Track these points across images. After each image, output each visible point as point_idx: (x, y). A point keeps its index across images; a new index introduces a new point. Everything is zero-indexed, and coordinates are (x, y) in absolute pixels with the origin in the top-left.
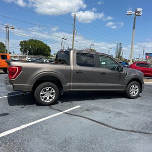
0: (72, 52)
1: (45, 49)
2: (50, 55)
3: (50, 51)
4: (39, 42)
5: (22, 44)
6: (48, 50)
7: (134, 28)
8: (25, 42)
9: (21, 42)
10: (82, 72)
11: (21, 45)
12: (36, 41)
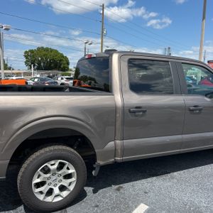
0: (115, 57)
1: (60, 61)
2: (68, 69)
3: (68, 64)
4: (52, 50)
5: (27, 55)
6: (65, 62)
7: (204, 18)
8: (32, 51)
9: (26, 52)
10: (144, 112)
11: (25, 56)
12: (47, 50)
